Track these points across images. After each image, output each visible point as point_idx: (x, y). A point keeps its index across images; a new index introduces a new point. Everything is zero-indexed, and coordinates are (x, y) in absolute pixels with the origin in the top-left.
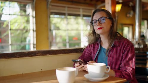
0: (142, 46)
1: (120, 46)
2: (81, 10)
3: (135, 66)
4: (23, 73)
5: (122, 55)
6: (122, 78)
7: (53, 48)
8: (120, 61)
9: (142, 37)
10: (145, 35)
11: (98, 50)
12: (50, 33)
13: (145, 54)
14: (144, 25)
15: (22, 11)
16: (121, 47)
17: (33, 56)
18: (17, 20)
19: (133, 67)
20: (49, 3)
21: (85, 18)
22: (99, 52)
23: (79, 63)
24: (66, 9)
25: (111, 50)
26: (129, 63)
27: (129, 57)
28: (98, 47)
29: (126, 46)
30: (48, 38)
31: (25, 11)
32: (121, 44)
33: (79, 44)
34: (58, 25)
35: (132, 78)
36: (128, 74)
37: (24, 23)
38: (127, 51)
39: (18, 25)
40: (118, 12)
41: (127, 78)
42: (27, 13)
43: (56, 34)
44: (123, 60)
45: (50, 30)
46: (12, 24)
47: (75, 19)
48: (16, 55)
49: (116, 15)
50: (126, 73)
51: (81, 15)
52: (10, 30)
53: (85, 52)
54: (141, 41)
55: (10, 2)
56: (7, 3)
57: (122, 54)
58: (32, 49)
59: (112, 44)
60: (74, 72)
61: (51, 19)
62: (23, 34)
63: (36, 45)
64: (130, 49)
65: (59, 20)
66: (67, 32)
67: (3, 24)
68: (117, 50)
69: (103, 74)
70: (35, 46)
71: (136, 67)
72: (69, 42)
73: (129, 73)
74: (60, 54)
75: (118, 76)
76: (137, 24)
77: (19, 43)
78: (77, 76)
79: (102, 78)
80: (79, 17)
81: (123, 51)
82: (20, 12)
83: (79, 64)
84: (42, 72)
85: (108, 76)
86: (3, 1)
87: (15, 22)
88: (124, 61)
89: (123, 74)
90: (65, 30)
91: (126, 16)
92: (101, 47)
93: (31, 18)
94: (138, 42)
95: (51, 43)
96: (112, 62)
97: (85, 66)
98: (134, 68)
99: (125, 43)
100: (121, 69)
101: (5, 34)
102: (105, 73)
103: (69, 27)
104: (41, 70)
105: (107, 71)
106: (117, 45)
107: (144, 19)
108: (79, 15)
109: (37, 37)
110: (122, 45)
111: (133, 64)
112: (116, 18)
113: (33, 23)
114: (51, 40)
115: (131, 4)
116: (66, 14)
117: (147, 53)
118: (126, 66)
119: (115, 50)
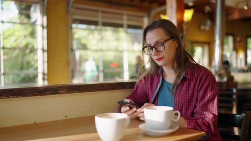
0: (225, 79)
1: (194, 80)
2: (125, 17)
3: (218, 110)
4: (37, 122)
5: (197, 93)
6: (197, 129)
8: (194, 103)
9: (225, 64)
11: (159, 85)
13: (230, 92)
14: (228, 44)
15: (23, 17)
16: (196, 81)
18: (14, 32)
19: (214, 113)
20: (71, 4)
21: (130, 31)
22: (160, 89)
23: (129, 106)
24: (100, 14)
26: (209, 106)
27: (209, 96)
28: (159, 80)
29: (203, 80)
30: (68, 64)
31: (28, 17)
32: (196, 75)
33: (120, 74)
34: (84, 41)
35: (213, 130)
36: (207, 123)
37: (25, 36)
38: (205, 88)
39: (16, 41)
40: (188, 23)
41: (206, 130)
42: (33, 20)
43: (81, 57)
44: (198, 101)
45: (72, 50)
46: (6, 38)
47: (114, 31)
49: (185, 28)
50: (204, 122)
51: (125, 26)
52: (3, 48)
54: (223, 71)
57: (197, 91)
58: (40, 83)
59: (181, 76)
61: (74, 30)
62: (24, 55)
63: (48, 76)
64: (210, 85)
65: (86, 33)
66: (99, 54)
68: (188, 86)
69: (169, 124)
70: (46, 77)
71: (219, 114)
72: (103, 71)
73: (208, 122)
75: (190, 127)
76: (218, 42)
77: (16, 71)
78: (129, 127)
79: (167, 130)
80: (120, 29)
81: (198, 87)
82: (19, 18)
83: (128, 108)
84: (66, 120)
85: (178, 127)
87: (12, 35)
88: (201, 103)
89: (198, 123)
90: (97, 51)
91: (199, 29)
92: (163, 80)
93: (39, 29)
95: (73, 71)
96: (181, 104)
97: (139, 110)
98: (217, 114)
99: (201, 75)
100: (195, 115)
102: (173, 122)
103: (104, 45)
104: (66, 117)
106: (189, 77)
107: (228, 34)
108: (121, 26)
109: (50, 61)
110: (198, 77)
111: (214, 108)
112: (185, 32)
113: (43, 39)
114: (73, 67)
115: (207, 9)
116: (100, 23)
117: (235, 91)
118: (203, 110)
119: (185, 85)
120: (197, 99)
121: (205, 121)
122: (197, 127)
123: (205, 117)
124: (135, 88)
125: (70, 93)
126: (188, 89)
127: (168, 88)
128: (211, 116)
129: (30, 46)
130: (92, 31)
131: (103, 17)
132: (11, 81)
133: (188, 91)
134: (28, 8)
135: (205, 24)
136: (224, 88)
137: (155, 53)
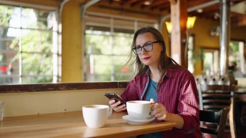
2: (136, 24)
4: (40, 113)
11: (147, 84)
13: (228, 95)
15: (41, 24)
17: (55, 90)
18: (33, 37)
22: (148, 88)
24: (112, 21)
30: (81, 68)
31: (46, 23)
34: (98, 46)
37: (42, 42)
42: (49, 26)
45: (85, 54)
46: (25, 43)
48: (30, 88)
49: (187, 33)
52: (21, 52)
53: (129, 88)
58: (55, 82)
61: (87, 36)
67: (10, 42)
72: (114, 75)
74: (92, 88)
82: (38, 25)
84: (65, 113)
87: (31, 40)
92: (150, 80)
93: (55, 35)
94: (222, 77)
103: (115, 51)
104: (65, 110)
106: (171, 76)
113: (58, 43)
116: (112, 30)
117: (232, 94)
119: (167, 83)
125: (69, 90)
127: (154, 86)
129: (47, 51)
134: (46, 15)
135: (215, 30)
137: (144, 52)
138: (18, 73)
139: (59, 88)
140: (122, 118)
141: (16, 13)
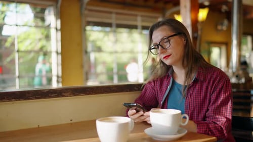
0: (243, 80)
1: (207, 81)
2: (139, 18)
3: (231, 114)
4: (40, 126)
5: (210, 96)
6: (208, 134)
7: (91, 83)
8: (206, 106)
10: (248, 61)
11: (169, 87)
12: (85, 58)
13: (248, 94)
14: (246, 44)
15: (38, 20)
16: (209, 83)
17: (58, 96)
19: (228, 117)
20: (84, 6)
21: (145, 32)
22: (170, 91)
23: (136, 109)
24: (114, 16)
25: (191, 87)
26: (222, 109)
27: (222, 98)
29: (217, 81)
30: (82, 66)
31: (43, 20)
32: (209, 77)
34: (99, 44)
35: (226, 135)
36: (219, 128)
37: (40, 40)
38: (218, 90)
39: (31, 44)
40: (203, 22)
42: (47, 23)
43: (96, 59)
44: (211, 104)
45: (86, 52)
46: (21, 42)
47: (129, 33)
48: (27, 95)
49: (199, 27)
50: (216, 127)
51: (140, 27)
52: (18, 51)
53: (146, 90)
54: (241, 72)
55: (18, 4)
56: (13, 5)
57: (210, 94)
58: (55, 85)
60: (127, 124)
61: (88, 33)
63: (62, 78)
65: (101, 35)
67: (6, 41)
68: (201, 88)
69: (177, 128)
70: (60, 80)
71: (233, 117)
72: (118, 73)
73: (220, 126)
75: (201, 132)
76: (235, 42)
78: (132, 132)
79: (175, 134)
80: (134, 31)
81: (211, 89)
82: (34, 22)
85: (186, 132)
86: (5, 3)
88: (214, 106)
89: (210, 128)
90: (111, 53)
91: (216, 29)
92: (174, 82)
93: (53, 32)
94: (236, 74)
95: (87, 74)
96: (193, 107)
97: (146, 114)
98: (230, 117)
99: (215, 76)
100: (207, 119)
101: (9, 59)
103: (118, 47)
104: (71, 120)
105: (184, 122)
107: (246, 34)
108: (135, 27)
110: (211, 78)
111: (228, 111)
113: (57, 41)
114: (87, 69)
115: (224, 8)
116: (114, 25)
117: (252, 92)
118: (215, 114)
119: (197, 87)
120: (210, 102)
121: (217, 125)
122: (208, 132)
123: (218, 121)
124: (144, 90)
125: (75, 95)
126: (200, 92)
127: (179, 90)
128: (224, 120)
129: (44, 50)
130: (107, 33)
131: (117, 19)
132: (27, 84)
133: (200, 93)
134: (43, 11)
135: (222, 24)
136: (242, 90)
137: (161, 50)
138: (15, 73)
139: (63, 94)
140: (144, 132)
141: (11, 10)
